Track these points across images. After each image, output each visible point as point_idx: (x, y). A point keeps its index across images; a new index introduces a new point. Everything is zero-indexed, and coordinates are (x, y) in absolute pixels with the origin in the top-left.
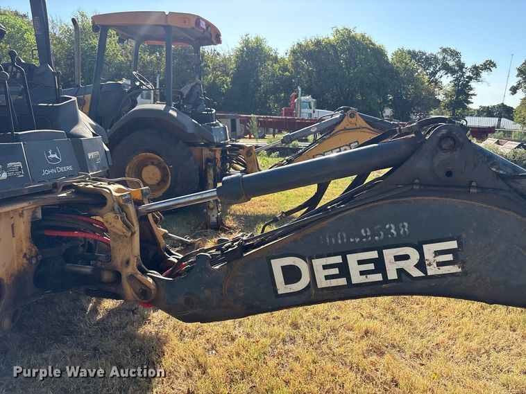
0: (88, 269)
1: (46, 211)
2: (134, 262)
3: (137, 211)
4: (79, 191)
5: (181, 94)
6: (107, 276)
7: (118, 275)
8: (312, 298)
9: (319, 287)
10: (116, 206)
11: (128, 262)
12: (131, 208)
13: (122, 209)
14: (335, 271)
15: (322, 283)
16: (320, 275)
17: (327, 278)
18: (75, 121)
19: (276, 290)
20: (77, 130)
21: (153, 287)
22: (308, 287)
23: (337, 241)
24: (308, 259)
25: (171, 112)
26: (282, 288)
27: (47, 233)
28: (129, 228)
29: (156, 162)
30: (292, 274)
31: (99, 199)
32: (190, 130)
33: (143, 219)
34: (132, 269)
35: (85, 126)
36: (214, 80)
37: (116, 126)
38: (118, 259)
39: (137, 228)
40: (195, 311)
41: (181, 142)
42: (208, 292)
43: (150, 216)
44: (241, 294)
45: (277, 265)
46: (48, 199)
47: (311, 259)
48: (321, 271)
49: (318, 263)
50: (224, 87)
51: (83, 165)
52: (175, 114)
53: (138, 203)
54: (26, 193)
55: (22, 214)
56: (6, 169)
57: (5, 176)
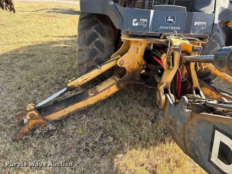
12: (177, 55)
28: (169, 65)
39: (175, 67)
40: (173, 128)
42: (179, 122)
54: (144, 34)
55: (141, 44)
56: (138, 21)
57: (137, 24)
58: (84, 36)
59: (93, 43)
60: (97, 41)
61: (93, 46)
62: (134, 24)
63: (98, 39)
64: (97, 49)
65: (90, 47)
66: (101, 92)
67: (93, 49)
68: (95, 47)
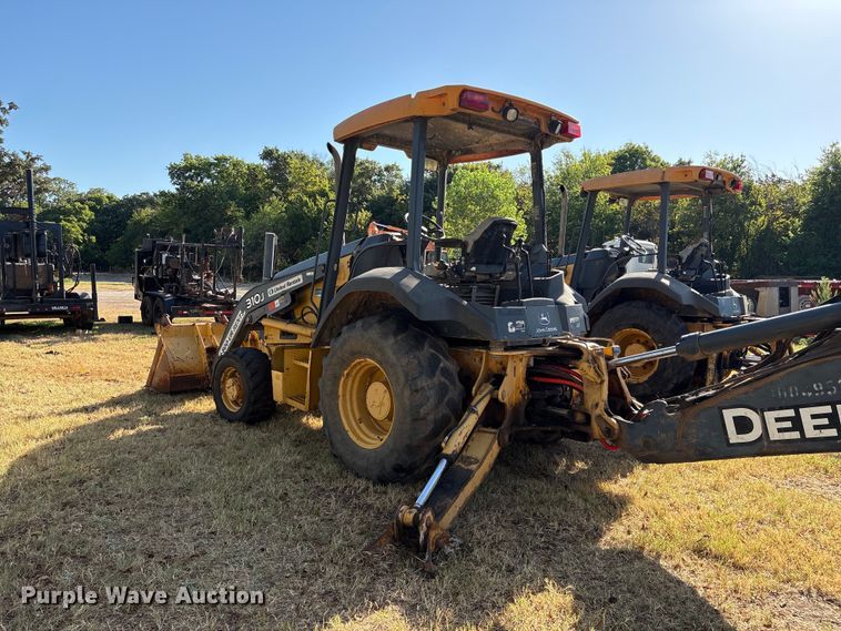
0: (564, 412)
1: (537, 360)
2: (602, 405)
3: (607, 364)
4: (562, 347)
5: (680, 258)
6: (579, 417)
7: (588, 417)
8: (765, 449)
9: (772, 439)
10: (590, 358)
11: (597, 405)
12: (603, 362)
13: (595, 360)
14: (788, 424)
15: (775, 436)
16: (773, 427)
17: (780, 430)
18: (561, 291)
19: (728, 439)
20: (561, 299)
21: (616, 427)
22: (760, 439)
23: (788, 394)
24: (761, 411)
25: (663, 280)
26: (734, 438)
27: (536, 379)
28: (599, 376)
29: (642, 341)
30: (743, 425)
31: (577, 353)
32: (686, 301)
33: (612, 372)
34: (599, 411)
35: (568, 297)
36: (768, 227)
37: (599, 297)
38: (589, 404)
39: (606, 378)
40: (651, 453)
41: (674, 316)
42: (663, 435)
43: (618, 369)
44: (694, 440)
45: (729, 415)
46: (539, 351)
47: (762, 411)
48: (773, 423)
49: (770, 416)
50: (788, 236)
51: (565, 326)
52: (667, 282)
53: (608, 358)
54: (526, 344)
55: (521, 360)
56: (514, 325)
57: (514, 330)
58: (419, 362)
59: (438, 373)
60: (442, 369)
61: (438, 378)
62: (510, 330)
63: (442, 365)
64: (447, 382)
65: (435, 379)
66: (484, 458)
67: (440, 383)
68: (443, 379)
